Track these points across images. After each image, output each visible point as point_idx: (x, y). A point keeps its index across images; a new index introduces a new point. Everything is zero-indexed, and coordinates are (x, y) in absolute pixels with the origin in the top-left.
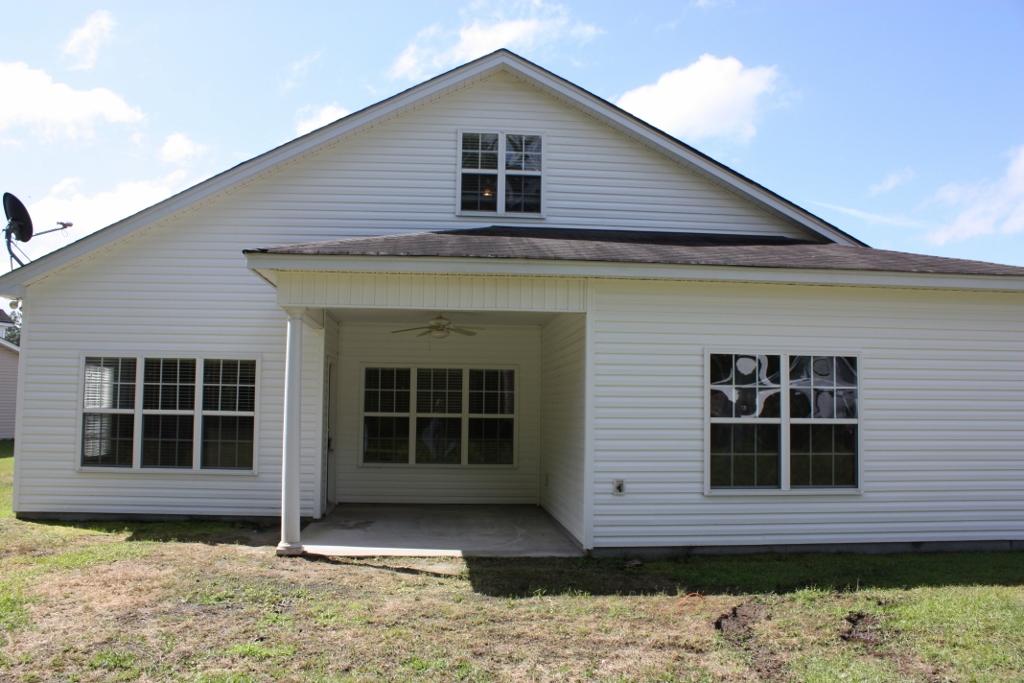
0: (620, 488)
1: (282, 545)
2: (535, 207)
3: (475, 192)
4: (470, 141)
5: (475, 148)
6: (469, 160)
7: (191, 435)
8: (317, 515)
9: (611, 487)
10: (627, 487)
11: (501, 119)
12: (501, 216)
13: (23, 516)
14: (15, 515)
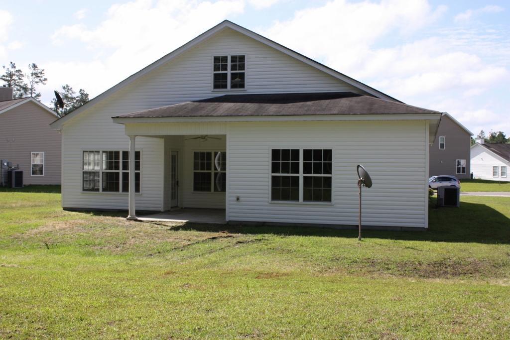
0: (238, 199)
1: (129, 216)
2: (242, 86)
3: (219, 81)
4: (217, 59)
5: (220, 62)
6: (216, 68)
7: (118, 180)
8: (162, 210)
9: (235, 199)
10: (241, 199)
11: (229, 49)
12: (229, 91)
13: (65, 209)
14: (62, 208)
